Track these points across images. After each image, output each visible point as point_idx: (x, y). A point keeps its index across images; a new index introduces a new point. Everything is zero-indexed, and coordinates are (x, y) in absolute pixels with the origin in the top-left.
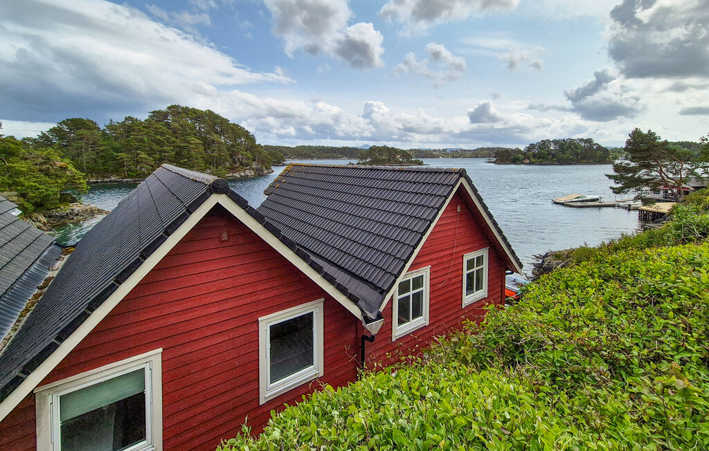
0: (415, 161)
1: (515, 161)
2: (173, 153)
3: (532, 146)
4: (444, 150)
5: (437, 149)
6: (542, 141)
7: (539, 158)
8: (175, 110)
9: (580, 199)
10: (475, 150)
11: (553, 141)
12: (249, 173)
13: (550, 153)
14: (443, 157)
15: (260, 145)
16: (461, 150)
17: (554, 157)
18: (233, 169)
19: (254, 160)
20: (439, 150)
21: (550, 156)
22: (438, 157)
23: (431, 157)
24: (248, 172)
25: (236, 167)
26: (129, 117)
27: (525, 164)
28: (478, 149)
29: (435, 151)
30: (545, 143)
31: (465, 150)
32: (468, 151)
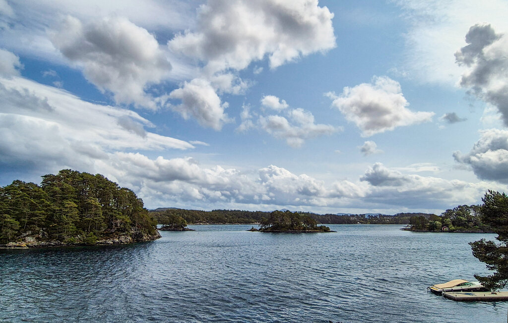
0: (321, 228)
1: (432, 229)
2: (43, 217)
3: (449, 213)
4: (363, 216)
5: (355, 214)
6: (459, 207)
7: (459, 226)
8: (67, 174)
9: (464, 287)
10: (395, 216)
11: (471, 207)
12: (125, 239)
13: (470, 219)
14: (361, 223)
15: (146, 208)
16: (380, 215)
17: (475, 224)
18: (108, 235)
19: (133, 225)
20: (357, 215)
21: (471, 224)
22: (355, 222)
23: (348, 223)
24: (123, 239)
25: (112, 233)
26: (18, 181)
27: (444, 232)
28: (398, 215)
29: (353, 216)
30: (463, 209)
31: (384, 216)
32: (388, 216)
